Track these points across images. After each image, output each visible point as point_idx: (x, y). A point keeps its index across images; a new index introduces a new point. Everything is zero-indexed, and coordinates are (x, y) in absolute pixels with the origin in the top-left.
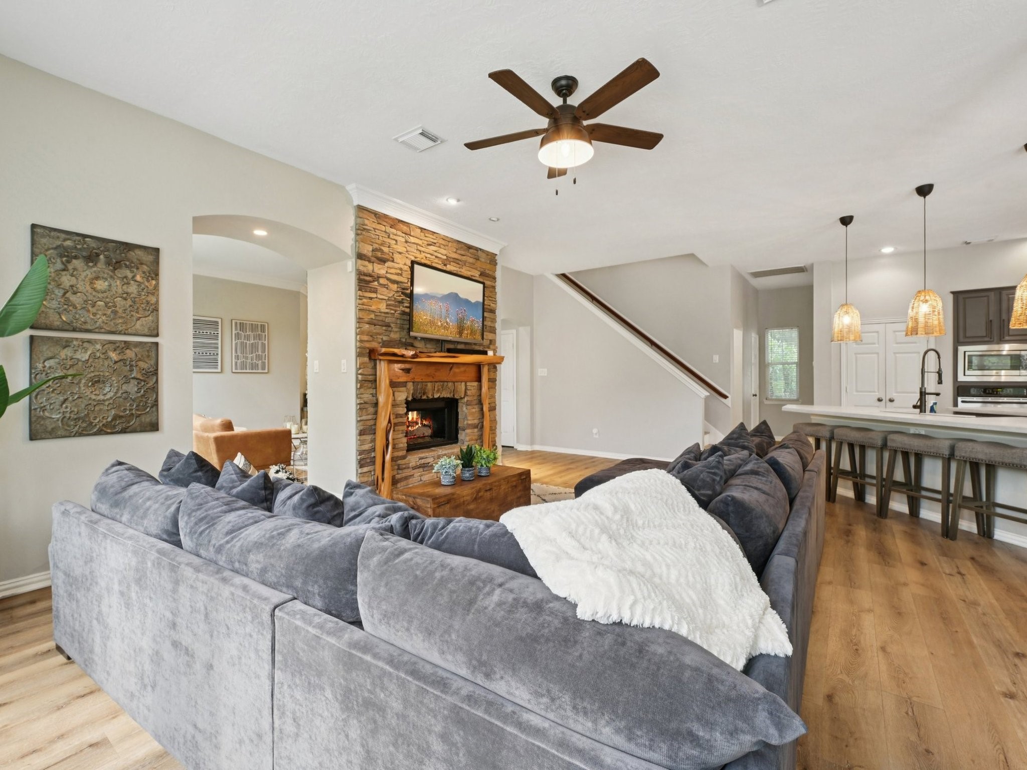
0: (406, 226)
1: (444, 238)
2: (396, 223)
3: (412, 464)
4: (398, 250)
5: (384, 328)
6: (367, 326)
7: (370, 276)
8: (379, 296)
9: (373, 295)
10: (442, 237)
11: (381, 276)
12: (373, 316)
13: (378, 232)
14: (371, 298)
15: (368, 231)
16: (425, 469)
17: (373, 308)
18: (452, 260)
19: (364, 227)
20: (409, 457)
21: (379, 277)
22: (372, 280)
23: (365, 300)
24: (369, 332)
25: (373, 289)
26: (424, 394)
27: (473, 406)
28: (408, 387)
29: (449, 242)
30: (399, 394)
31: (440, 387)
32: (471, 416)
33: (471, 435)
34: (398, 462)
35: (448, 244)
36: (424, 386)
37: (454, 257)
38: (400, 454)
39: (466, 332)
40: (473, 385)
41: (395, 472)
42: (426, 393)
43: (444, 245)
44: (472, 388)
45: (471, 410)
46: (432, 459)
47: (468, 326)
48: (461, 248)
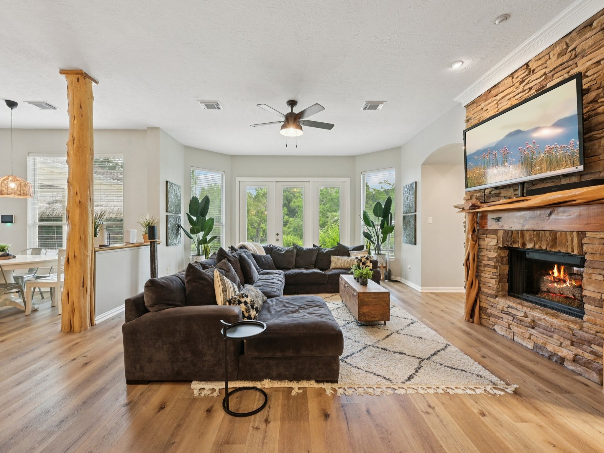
0: (497, 88)
1: (537, 58)
2: (486, 96)
3: (501, 307)
10: (535, 60)
13: (475, 115)
15: (470, 119)
18: (552, 73)
19: (468, 119)
20: (497, 299)
26: (514, 242)
27: (598, 271)
28: (499, 235)
29: (549, 54)
30: (490, 240)
31: (532, 236)
32: (593, 285)
33: (594, 316)
34: (488, 298)
35: (548, 58)
36: (515, 235)
37: (555, 67)
38: (489, 292)
39: (538, 168)
40: (598, 237)
41: (487, 306)
42: (517, 241)
43: (543, 64)
44: (597, 242)
45: (594, 276)
46: (522, 314)
47: (542, 160)
48: (573, 40)
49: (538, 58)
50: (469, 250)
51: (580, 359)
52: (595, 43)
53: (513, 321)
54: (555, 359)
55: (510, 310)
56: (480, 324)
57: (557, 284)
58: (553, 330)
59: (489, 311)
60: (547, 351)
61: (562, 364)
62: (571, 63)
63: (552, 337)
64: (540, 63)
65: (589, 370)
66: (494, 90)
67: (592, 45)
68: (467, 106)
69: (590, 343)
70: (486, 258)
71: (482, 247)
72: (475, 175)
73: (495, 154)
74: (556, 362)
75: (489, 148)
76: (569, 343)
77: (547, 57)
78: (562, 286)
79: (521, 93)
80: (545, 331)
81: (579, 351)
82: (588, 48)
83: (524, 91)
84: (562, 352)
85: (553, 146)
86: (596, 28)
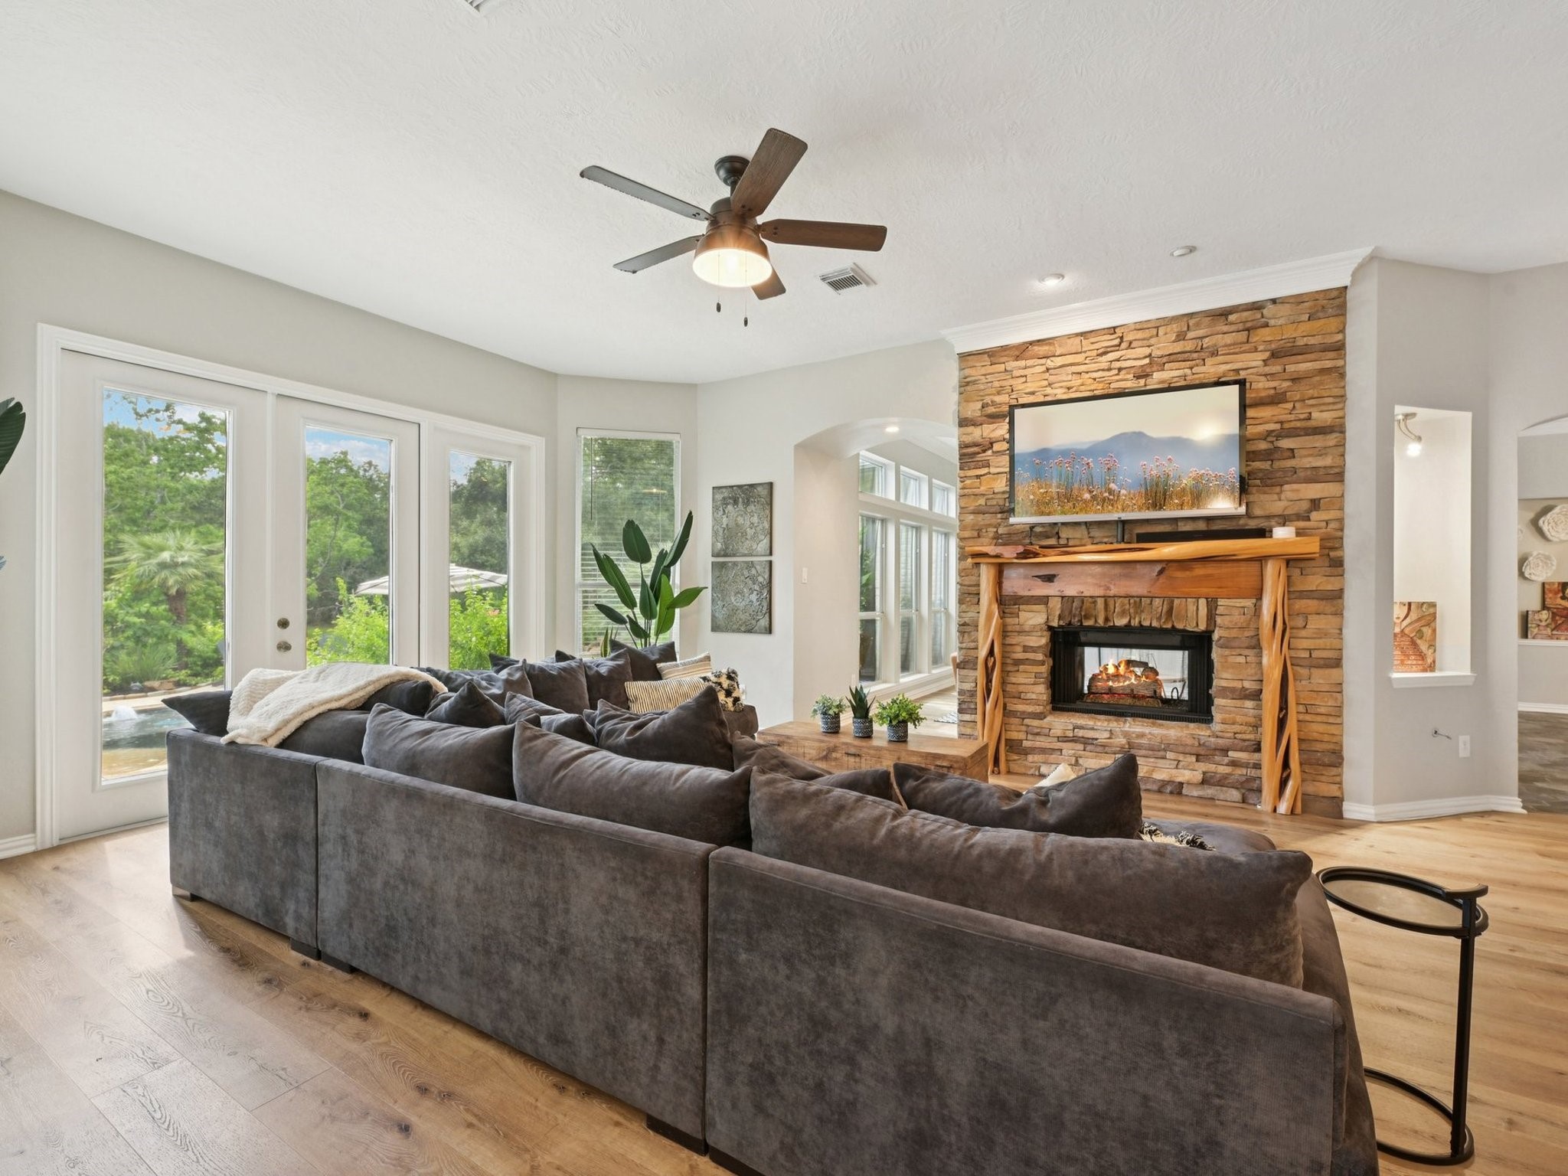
0: (1046, 344)
1: (1138, 327)
2: (1022, 351)
3: (1057, 731)
4: (1028, 390)
5: (999, 516)
6: (972, 517)
7: (976, 445)
8: (993, 470)
9: (985, 471)
10: (1133, 327)
11: (994, 440)
12: (982, 501)
13: (990, 378)
14: (978, 477)
15: (974, 382)
16: (1089, 748)
17: (983, 489)
18: (1164, 360)
19: (968, 380)
20: (1049, 719)
21: (992, 444)
22: (980, 450)
23: (968, 482)
24: (974, 525)
25: (980, 463)
26: (1087, 617)
27: (1238, 651)
28: (1050, 604)
29: (1157, 327)
30: (1031, 615)
31: (1127, 607)
32: (1230, 671)
33: (1230, 712)
34: (1027, 721)
35: (1155, 333)
36: (1088, 604)
37: (1171, 352)
38: (1030, 709)
39: (1176, 501)
40: (1238, 605)
41: (1022, 736)
42: (1092, 615)
43: (1144, 339)
44: (1236, 612)
45: (1231, 659)
46: (1107, 735)
47: (1184, 490)
48: (1198, 325)
49: (1140, 327)
50: (993, 636)
51: (1212, 777)
52: (1234, 344)
53: (1084, 750)
54: (1169, 789)
55: (1080, 733)
56: (1009, 772)
57: (1113, 682)
58: (1163, 746)
59: (1026, 744)
60: (1155, 781)
61: (1180, 793)
62: (1195, 355)
63: (1164, 758)
64: (1140, 335)
65: (1225, 789)
66: (1039, 345)
67: (1230, 345)
68: (964, 357)
69: (1225, 751)
70: (1019, 649)
71: (1009, 628)
72: (1032, 497)
73: (1088, 464)
74: (1171, 793)
75: (1071, 450)
76: (1194, 759)
77: (1154, 331)
78: (1121, 684)
79: (1103, 370)
80: (1151, 752)
81: (1211, 767)
82: (1223, 346)
83: (1109, 369)
84: (1184, 775)
85: (1203, 471)
86: (1232, 324)
